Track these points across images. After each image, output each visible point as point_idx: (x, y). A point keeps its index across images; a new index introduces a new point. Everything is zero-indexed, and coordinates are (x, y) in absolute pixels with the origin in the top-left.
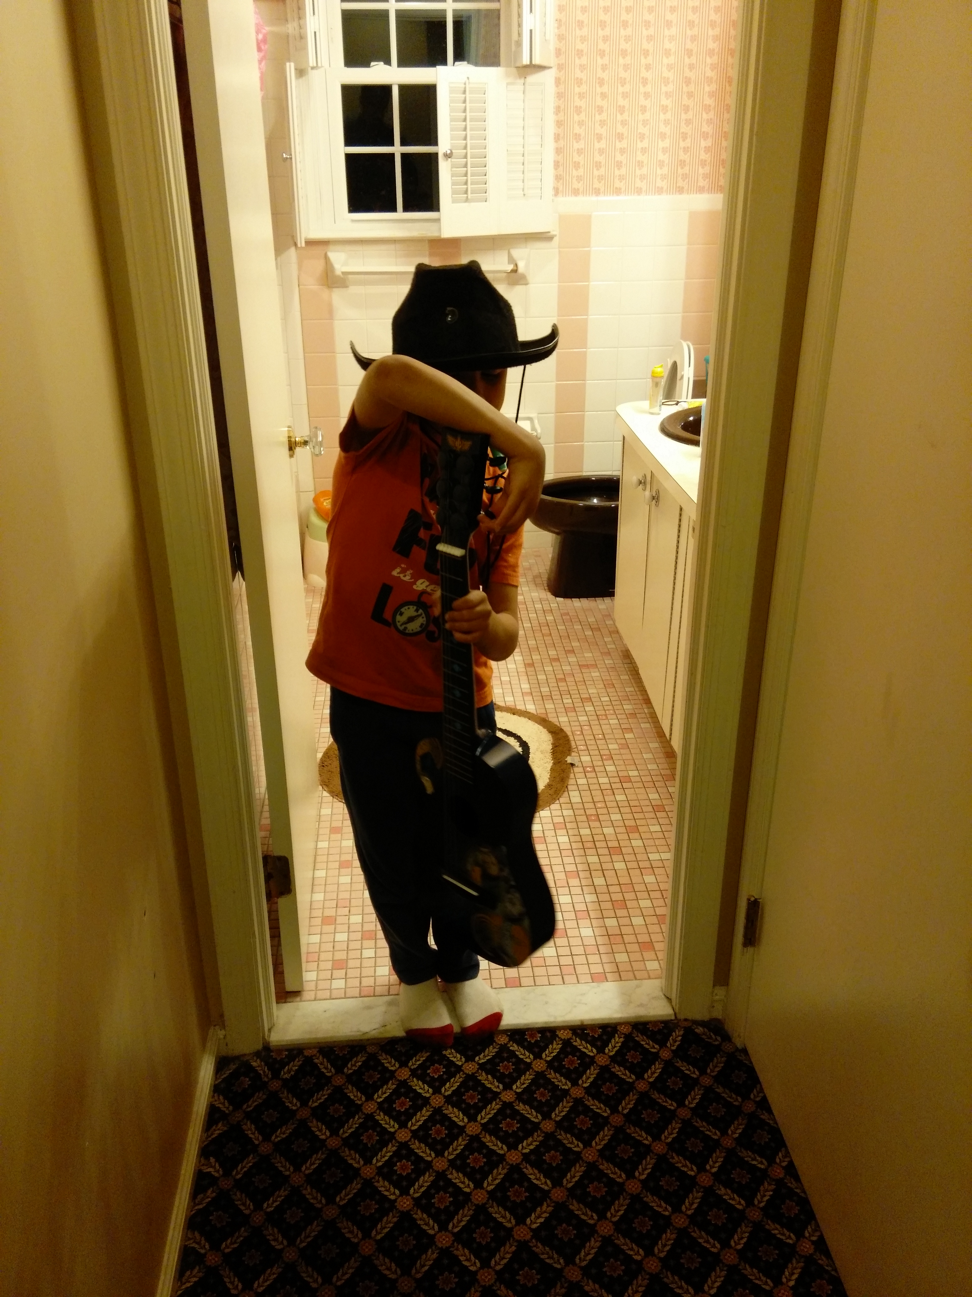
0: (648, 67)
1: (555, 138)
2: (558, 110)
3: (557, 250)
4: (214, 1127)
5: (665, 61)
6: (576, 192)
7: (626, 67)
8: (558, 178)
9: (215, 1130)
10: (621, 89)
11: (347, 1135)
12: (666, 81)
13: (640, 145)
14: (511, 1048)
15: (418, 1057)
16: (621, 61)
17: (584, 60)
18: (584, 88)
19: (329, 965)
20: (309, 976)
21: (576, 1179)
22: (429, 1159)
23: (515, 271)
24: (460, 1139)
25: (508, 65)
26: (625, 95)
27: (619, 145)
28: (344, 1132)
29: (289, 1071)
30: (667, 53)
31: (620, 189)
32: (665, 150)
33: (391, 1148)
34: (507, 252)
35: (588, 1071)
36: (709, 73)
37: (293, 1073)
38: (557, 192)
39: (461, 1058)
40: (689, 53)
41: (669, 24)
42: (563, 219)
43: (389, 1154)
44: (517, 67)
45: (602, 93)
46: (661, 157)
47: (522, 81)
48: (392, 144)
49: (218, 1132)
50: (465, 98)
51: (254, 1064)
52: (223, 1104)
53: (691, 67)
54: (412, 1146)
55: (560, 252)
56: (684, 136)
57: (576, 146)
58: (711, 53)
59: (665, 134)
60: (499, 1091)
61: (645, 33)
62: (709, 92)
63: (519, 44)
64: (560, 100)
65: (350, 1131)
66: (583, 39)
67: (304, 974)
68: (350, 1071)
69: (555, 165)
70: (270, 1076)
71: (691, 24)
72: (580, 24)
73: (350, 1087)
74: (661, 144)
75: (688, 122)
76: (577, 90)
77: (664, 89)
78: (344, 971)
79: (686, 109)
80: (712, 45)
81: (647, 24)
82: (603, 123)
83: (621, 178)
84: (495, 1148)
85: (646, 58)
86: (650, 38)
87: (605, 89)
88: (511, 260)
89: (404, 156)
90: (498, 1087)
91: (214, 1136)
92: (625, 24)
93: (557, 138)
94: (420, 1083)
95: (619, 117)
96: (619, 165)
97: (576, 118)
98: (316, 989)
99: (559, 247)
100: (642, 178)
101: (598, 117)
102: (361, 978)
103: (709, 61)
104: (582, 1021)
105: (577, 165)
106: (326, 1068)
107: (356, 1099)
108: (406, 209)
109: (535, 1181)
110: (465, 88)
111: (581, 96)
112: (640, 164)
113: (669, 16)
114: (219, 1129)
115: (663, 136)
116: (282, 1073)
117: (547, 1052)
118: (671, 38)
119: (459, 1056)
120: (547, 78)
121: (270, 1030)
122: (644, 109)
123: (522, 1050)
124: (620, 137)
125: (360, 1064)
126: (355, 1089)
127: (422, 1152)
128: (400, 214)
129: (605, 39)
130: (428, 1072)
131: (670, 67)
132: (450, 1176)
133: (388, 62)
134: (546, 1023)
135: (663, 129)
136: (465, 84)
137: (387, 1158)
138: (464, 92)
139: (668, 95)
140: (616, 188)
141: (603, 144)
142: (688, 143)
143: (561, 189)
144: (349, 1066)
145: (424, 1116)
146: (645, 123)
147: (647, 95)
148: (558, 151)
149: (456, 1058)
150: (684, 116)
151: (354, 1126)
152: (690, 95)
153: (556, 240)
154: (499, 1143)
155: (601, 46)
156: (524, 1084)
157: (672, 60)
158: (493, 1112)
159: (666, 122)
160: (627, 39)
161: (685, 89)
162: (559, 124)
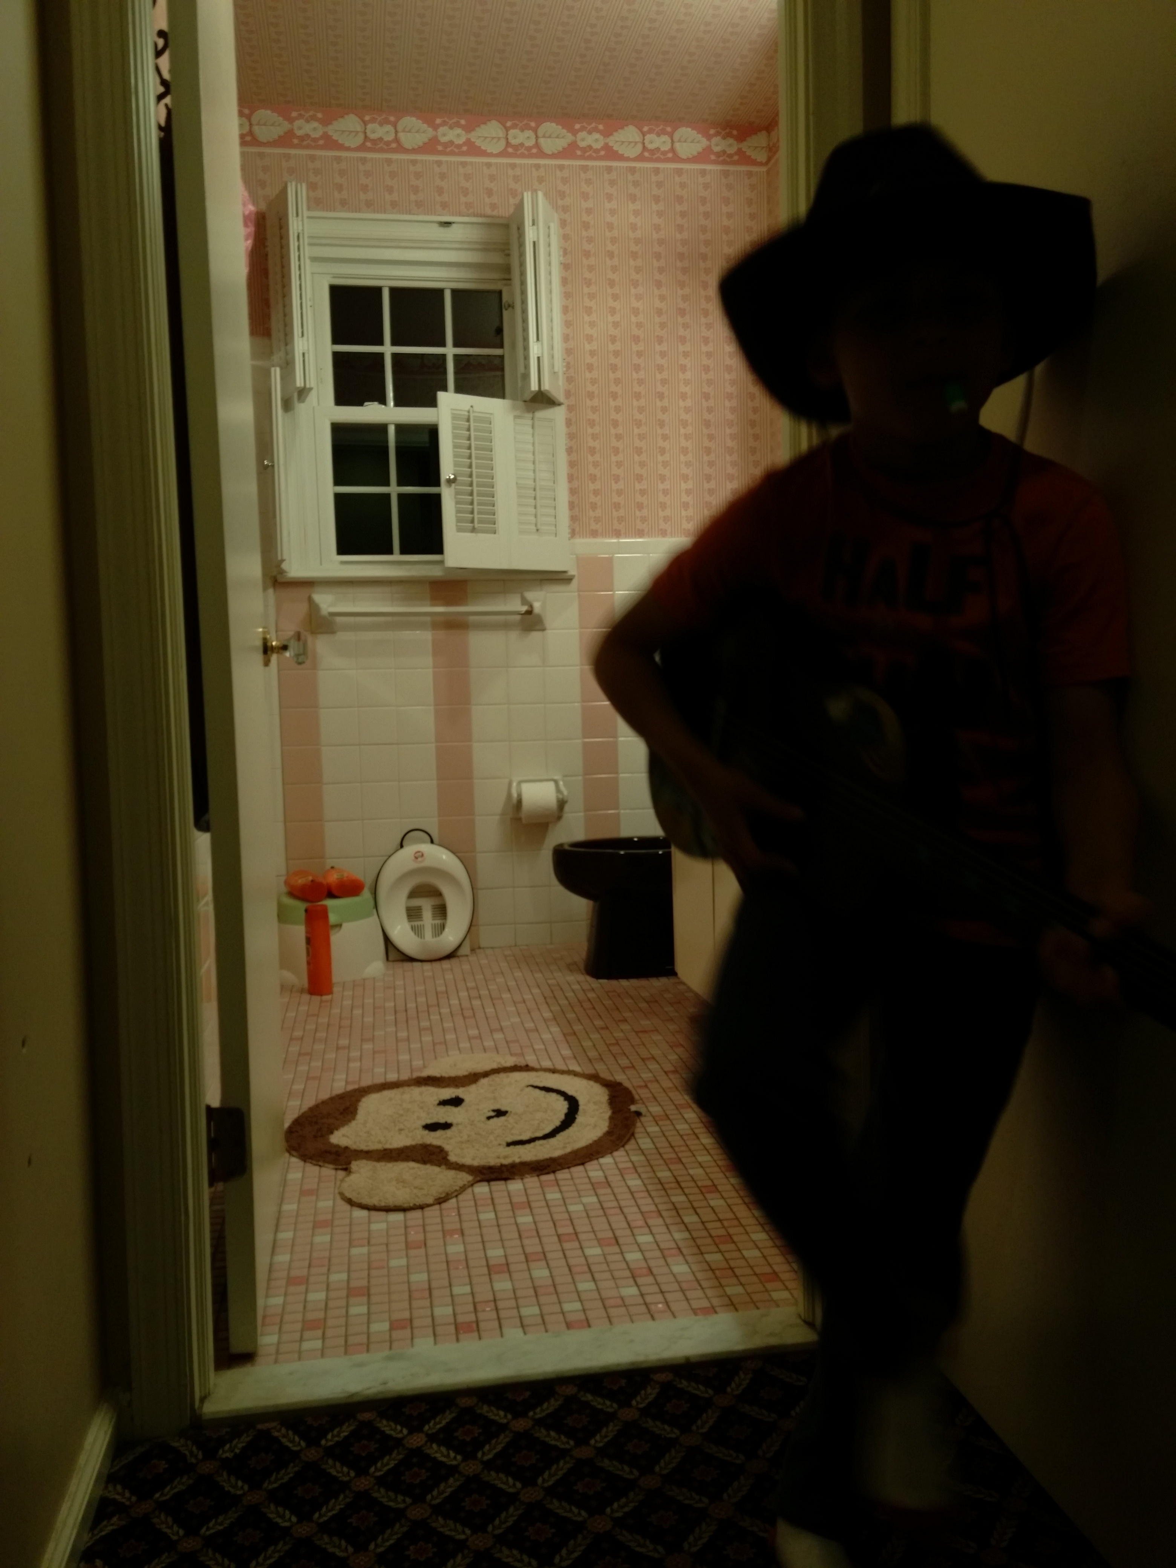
0: (664, 410)
1: (568, 478)
2: (570, 451)
3: (576, 594)
4: (105, 1523)
5: (682, 403)
6: (594, 534)
7: (641, 410)
8: (573, 519)
9: (106, 1526)
10: (636, 431)
11: (325, 1518)
12: (685, 424)
13: (661, 486)
14: (583, 1399)
15: (438, 1420)
16: (635, 403)
17: (596, 402)
18: (597, 429)
19: (299, 1326)
20: (267, 1340)
21: (705, 1540)
22: (463, 1537)
23: (529, 612)
24: (511, 1509)
25: (514, 398)
26: (642, 437)
27: (638, 486)
28: (320, 1516)
29: (232, 1450)
30: (684, 396)
31: (643, 530)
32: (688, 492)
33: (400, 1529)
34: (519, 595)
35: (705, 1415)
36: (730, 416)
37: (237, 1451)
38: (573, 534)
39: (505, 1416)
40: (707, 396)
41: (683, 368)
42: (581, 561)
43: (395, 1537)
44: (525, 401)
45: (616, 434)
46: (685, 498)
47: (530, 415)
48: (387, 483)
49: (110, 1528)
50: (469, 426)
51: (176, 1444)
52: (122, 1494)
53: (710, 410)
54: (434, 1525)
55: (579, 596)
56: (708, 478)
57: (592, 486)
58: (729, 396)
59: (687, 476)
60: (567, 1446)
61: (659, 376)
62: (731, 434)
63: (526, 376)
64: (571, 440)
65: (330, 1514)
66: (594, 382)
67: (259, 1338)
68: (330, 1443)
69: (569, 506)
70: (200, 1456)
71: (706, 369)
72: (590, 367)
73: (330, 1462)
74: (684, 486)
75: (711, 464)
76: (590, 431)
77: (682, 431)
78: (319, 1333)
79: (708, 451)
80: (729, 389)
81: (660, 368)
82: (619, 464)
83: (644, 519)
84: (569, 1515)
85: (661, 400)
86: (664, 382)
87: (620, 430)
88: (524, 601)
89: (401, 496)
90: (568, 1443)
91: (103, 1533)
92: (637, 368)
93: (571, 478)
94: (443, 1449)
95: (636, 458)
96: (640, 506)
97: (590, 459)
98: (278, 1352)
99: (579, 591)
100: (666, 519)
101: (614, 458)
102: (346, 1336)
103: (727, 404)
104: (687, 1359)
105: (594, 506)
106: (293, 1442)
107: (340, 1475)
108: (403, 552)
109: (638, 1549)
110: (469, 416)
111: (595, 437)
112: (663, 506)
113: (683, 361)
114: (112, 1525)
115: (685, 478)
116: (221, 1451)
117: (638, 1398)
118: (687, 382)
119: (502, 1413)
120: (558, 414)
121: (203, 1400)
122: (663, 451)
123: (599, 1399)
124: (639, 478)
125: (346, 1434)
126: (338, 1464)
127: (450, 1530)
128: (396, 557)
129: (617, 381)
130: (456, 1434)
131: (687, 410)
132: (498, 1555)
133: (383, 401)
134: (633, 1363)
135: (685, 470)
136: (469, 412)
137: (392, 1542)
138: (468, 420)
139: (687, 437)
140: (639, 530)
141: (621, 485)
142: (712, 485)
143: (577, 530)
144: (329, 1436)
145: (450, 1487)
146: (665, 464)
147: (665, 437)
148: (573, 491)
149: (499, 1416)
150: (706, 458)
151: (338, 1507)
152: (711, 437)
153: (575, 582)
154: (573, 1508)
155: (613, 388)
156: (606, 1436)
157: (689, 403)
158: (561, 1473)
159: (688, 464)
160: (640, 382)
161: (705, 431)
162: (572, 464)
